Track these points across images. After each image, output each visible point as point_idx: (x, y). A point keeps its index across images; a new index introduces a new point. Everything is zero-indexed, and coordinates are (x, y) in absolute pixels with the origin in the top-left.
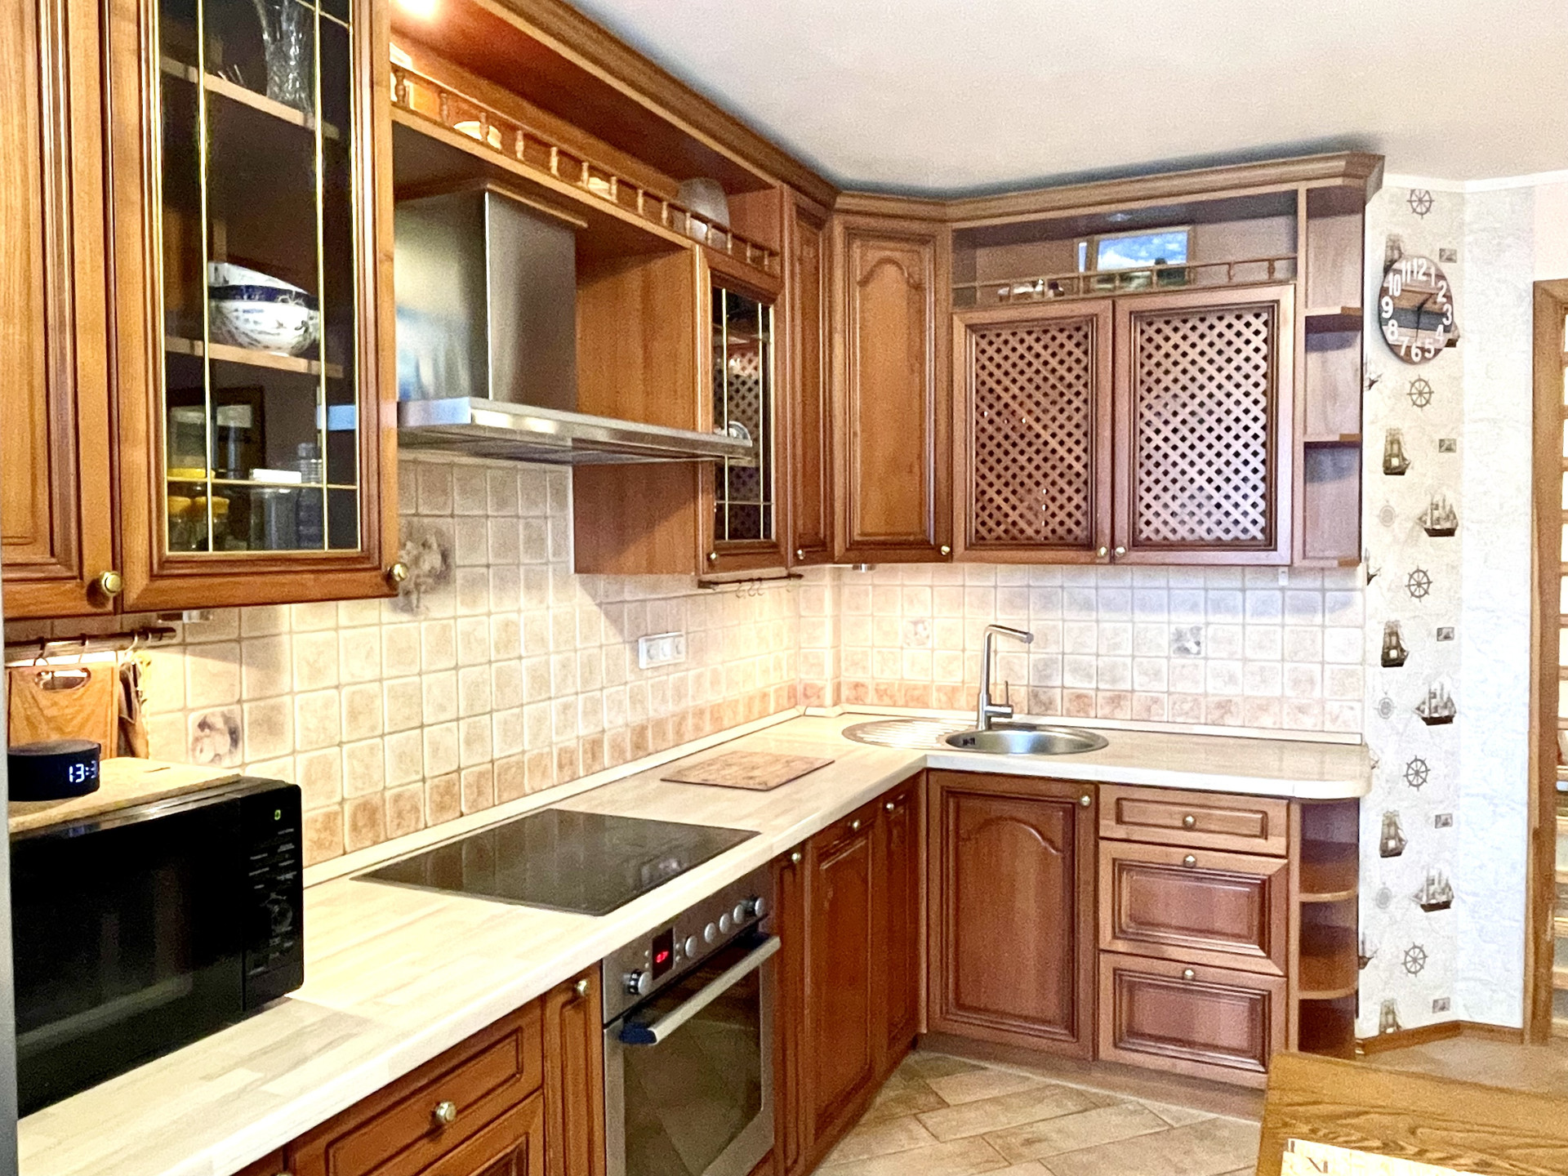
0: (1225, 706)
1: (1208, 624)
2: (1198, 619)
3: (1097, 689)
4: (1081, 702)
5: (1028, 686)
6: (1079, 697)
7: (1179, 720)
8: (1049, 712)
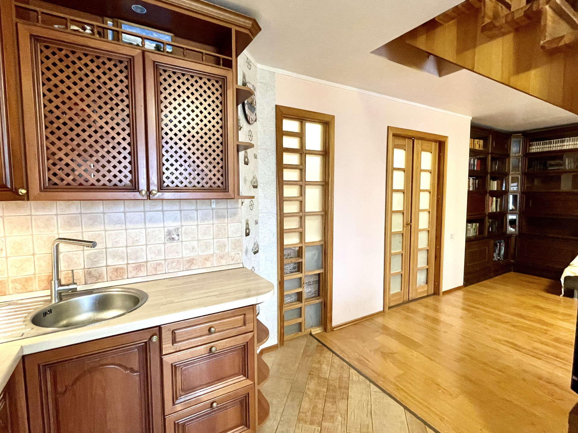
0: (191, 261)
1: (182, 226)
2: (178, 224)
3: (128, 264)
4: (118, 272)
5: (84, 268)
6: (117, 270)
7: (170, 271)
8: (99, 281)
